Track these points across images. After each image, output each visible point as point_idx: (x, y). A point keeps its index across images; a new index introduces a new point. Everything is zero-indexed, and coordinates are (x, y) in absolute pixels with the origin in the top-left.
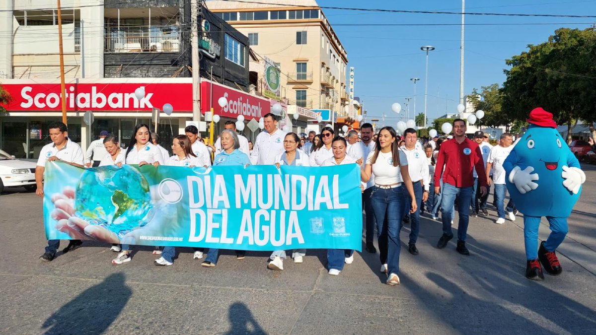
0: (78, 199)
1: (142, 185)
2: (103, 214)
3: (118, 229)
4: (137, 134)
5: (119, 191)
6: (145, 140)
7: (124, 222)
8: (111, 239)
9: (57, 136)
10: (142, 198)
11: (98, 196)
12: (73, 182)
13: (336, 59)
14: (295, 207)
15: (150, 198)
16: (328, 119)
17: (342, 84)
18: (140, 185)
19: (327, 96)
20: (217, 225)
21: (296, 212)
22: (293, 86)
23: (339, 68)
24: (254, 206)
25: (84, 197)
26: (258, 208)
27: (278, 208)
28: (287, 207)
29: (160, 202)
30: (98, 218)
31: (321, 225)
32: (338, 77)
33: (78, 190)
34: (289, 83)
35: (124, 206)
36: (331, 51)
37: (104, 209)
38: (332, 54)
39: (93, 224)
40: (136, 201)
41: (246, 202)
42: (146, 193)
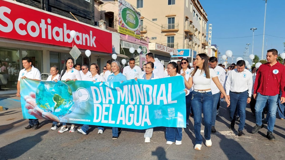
0: (37, 99)
1: (69, 91)
2: (49, 107)
3: (58, 115)
4: (67, 63)
5: (57, 94)
6: (72, 66)
7: (60, 111)
8: (55, 119)
9: (26, 64)
10: (69, 99)
11: (46, 97)
12: (34, 90)
13: (198, 18)
14: (147, 103)
15: (73, 98)
16: (188, 55)
17: (203, 34)
18: (68, 91)
19: (190, 41)
20: (107, 113)
21: (148, 106)
22: (165, 34)
23: (201, 24)
24: (126, 103)
25: (40, 98)
26: (129, 104)
27: (138, 104)
28: (143, 103)
29: (77, 101)
30: (47, 109)
31: (160, 113)
32: (200, 29)
33: (37, 94)
34: (163, 32)
35: (59, 103)
36: (194, 11)
37: (49, 104)
38: (195, 14)
39: (46, 111)
40: (65, 100)
41: (123, 100)
42: (71, 96)
